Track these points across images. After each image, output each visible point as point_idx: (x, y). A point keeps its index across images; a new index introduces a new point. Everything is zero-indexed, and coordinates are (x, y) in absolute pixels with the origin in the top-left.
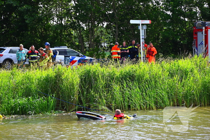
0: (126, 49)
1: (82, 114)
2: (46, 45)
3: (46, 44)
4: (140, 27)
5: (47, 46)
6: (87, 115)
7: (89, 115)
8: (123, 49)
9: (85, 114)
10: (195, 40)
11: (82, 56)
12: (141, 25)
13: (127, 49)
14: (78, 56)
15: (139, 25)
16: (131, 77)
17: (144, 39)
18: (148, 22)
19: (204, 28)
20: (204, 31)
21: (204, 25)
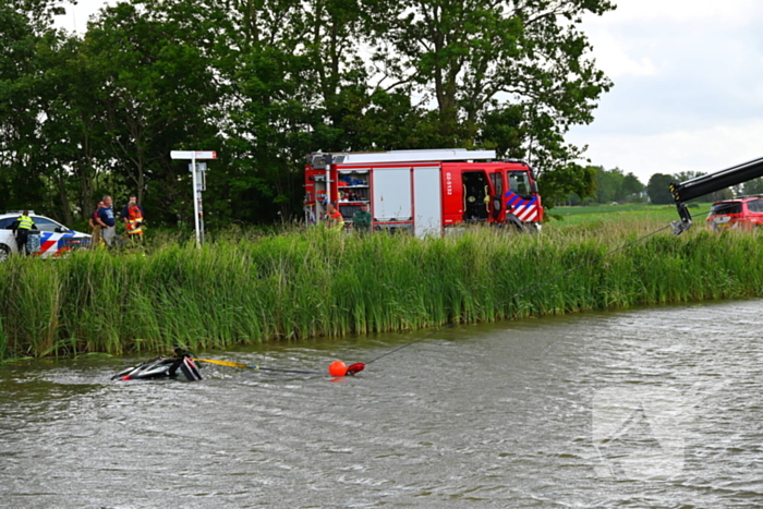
4: (193, 167)
10: (309, 192)
11: (66, 231)
12: (194, 162)
14: (58, 230)
15: (190, 161)
16: (171, 276)
17: (202, 192)
18: (209, 155)
19: (328, 167)
20: (328, 173)
21: (328, 160)
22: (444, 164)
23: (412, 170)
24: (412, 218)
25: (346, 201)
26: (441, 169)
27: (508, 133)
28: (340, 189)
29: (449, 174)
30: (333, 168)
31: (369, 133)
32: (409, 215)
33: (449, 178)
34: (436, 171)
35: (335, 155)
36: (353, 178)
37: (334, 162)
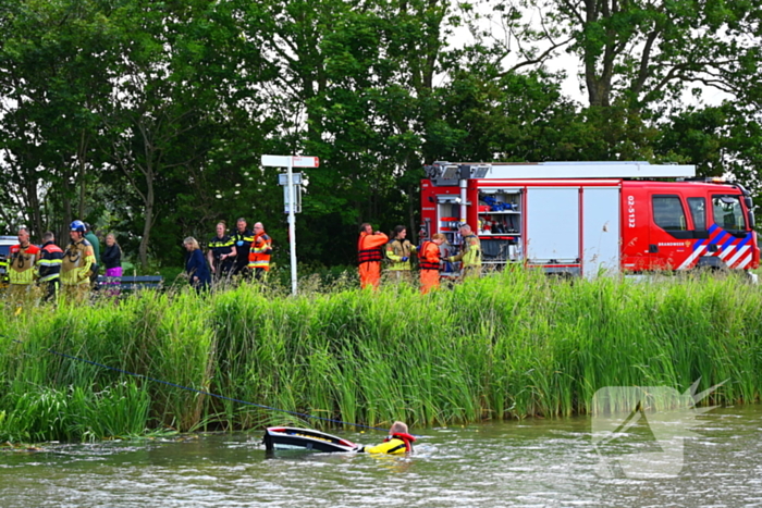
0: (227, 245)
1: (285, 435)
2: (74, 229)
3: (74, 226)
4: (288, 178)
5: (77, 231)
6: (302, 436)
7: (308, 437)
8: (217, 245)
9: (297, 435)
10: (427, 219)
12: (291, 171)
13: (231, 246)
15: (284, 169)
19: (464, 184)
20: (464, 192)
21: (465, 173)
22: (625, 183)
23: (581, 191)
24: (578, 260)
25: (488, 233)
26: (620, 190)
27: (702, 142)
28: (480, 215)
29: (631, 198)
30: (472, 185)
31: (502, 136)
32: (575, 255)
33: (631, 203)
34: (614, 193)
35: (474, 167)
36: (498, 200)
37: (472, 176)
